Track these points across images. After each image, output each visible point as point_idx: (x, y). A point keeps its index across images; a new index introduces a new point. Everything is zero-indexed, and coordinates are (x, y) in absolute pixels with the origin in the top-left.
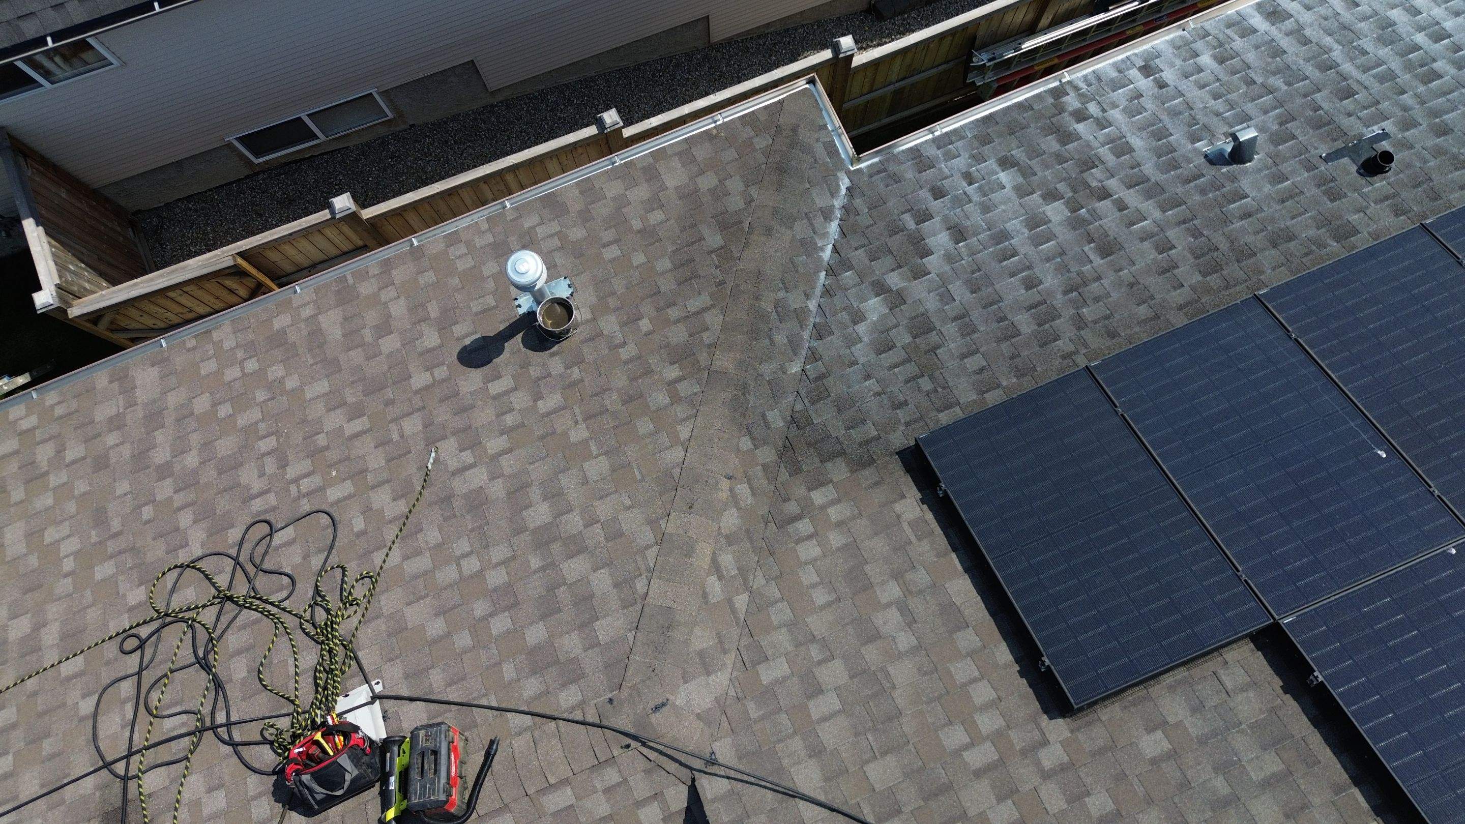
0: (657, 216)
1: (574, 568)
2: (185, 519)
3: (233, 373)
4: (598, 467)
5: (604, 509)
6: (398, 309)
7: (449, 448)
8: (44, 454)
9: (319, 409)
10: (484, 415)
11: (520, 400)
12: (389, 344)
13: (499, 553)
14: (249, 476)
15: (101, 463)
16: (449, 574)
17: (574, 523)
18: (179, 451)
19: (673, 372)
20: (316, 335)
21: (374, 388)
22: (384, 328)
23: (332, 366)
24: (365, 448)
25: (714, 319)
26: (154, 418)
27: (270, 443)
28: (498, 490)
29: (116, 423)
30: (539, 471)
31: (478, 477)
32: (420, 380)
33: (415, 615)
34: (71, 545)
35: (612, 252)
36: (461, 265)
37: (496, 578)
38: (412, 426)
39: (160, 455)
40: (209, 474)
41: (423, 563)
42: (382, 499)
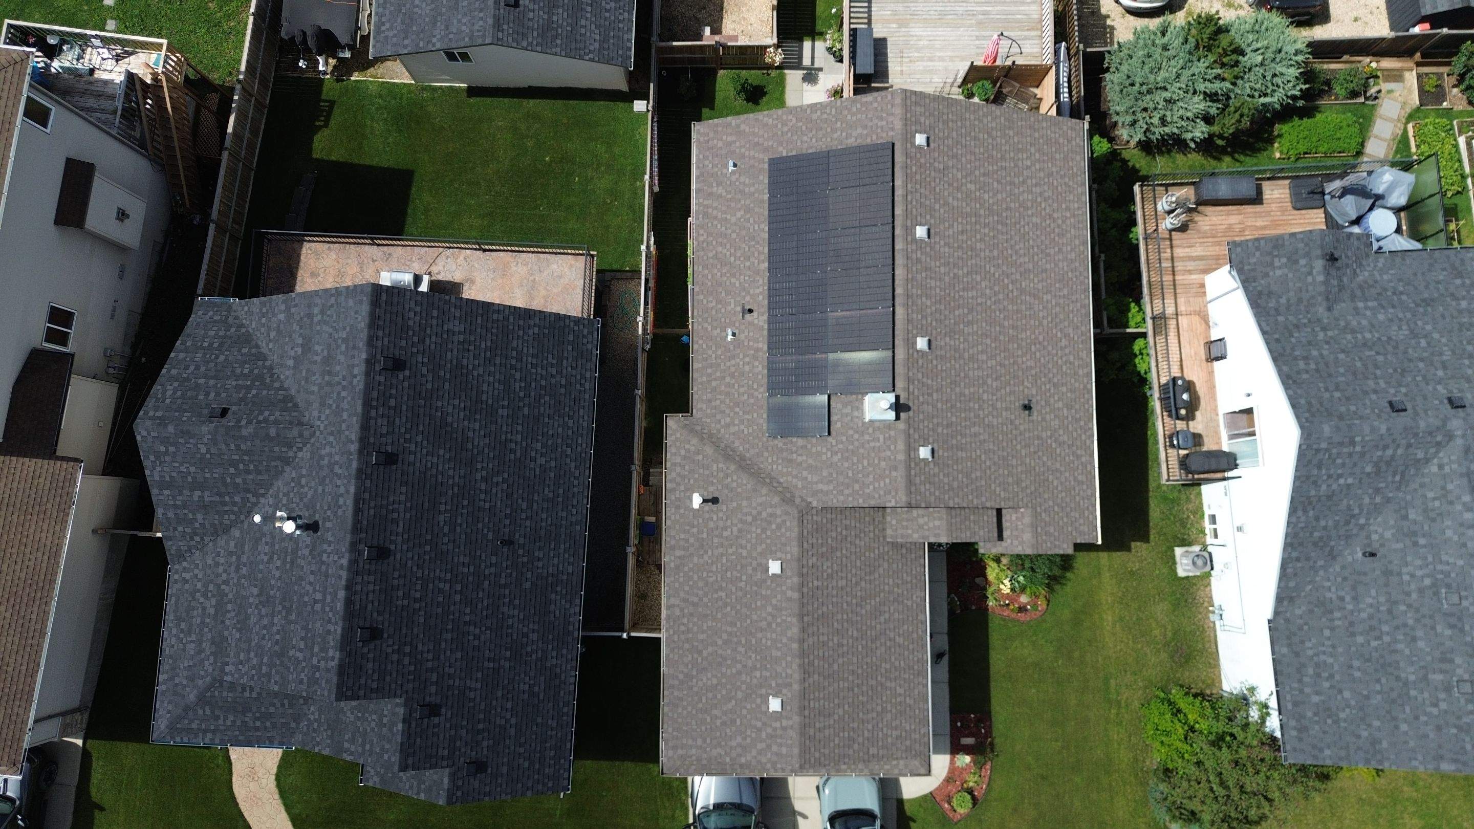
0: (687, 468)
1: (764, 515)
2: (715, 596)
3: (681, 580)
4: (745, 503)
5: (754, 505)
6: (683, 536)
7: (725, 534)
8: (682, 628)
9: (701, 561)
10: (721, 524)
11: (721, 515)
12: (692, 540)
13: (754, 529)
14: (711, 580)
15: (691, 615)
16: (754, 541)
17: (754, 512)
18: (697, 595)
19: (729, 479)
20: (680, 557)
21: (702, 546)
22: (687, 541)
23: (692, 555)
24: (716, 552)
25: (721, 465)
26: (685, 600)
27: (705, 574)
28: (740, 526)
29: (682, 610)
30: (739, 516)
31: (735, 529)
32: (705, 535)
33: (759, 549)
34: (710, 623)
35: (692, 481)
36: (678, 517)
37: (759, 531)
38: (716, 540)
39: (696, 600)
40: (706, 589)
41: (749, 545)
42: (730, 551)
